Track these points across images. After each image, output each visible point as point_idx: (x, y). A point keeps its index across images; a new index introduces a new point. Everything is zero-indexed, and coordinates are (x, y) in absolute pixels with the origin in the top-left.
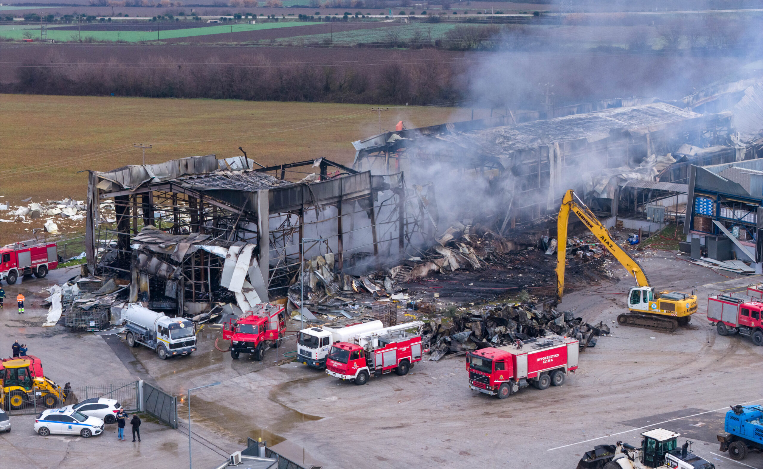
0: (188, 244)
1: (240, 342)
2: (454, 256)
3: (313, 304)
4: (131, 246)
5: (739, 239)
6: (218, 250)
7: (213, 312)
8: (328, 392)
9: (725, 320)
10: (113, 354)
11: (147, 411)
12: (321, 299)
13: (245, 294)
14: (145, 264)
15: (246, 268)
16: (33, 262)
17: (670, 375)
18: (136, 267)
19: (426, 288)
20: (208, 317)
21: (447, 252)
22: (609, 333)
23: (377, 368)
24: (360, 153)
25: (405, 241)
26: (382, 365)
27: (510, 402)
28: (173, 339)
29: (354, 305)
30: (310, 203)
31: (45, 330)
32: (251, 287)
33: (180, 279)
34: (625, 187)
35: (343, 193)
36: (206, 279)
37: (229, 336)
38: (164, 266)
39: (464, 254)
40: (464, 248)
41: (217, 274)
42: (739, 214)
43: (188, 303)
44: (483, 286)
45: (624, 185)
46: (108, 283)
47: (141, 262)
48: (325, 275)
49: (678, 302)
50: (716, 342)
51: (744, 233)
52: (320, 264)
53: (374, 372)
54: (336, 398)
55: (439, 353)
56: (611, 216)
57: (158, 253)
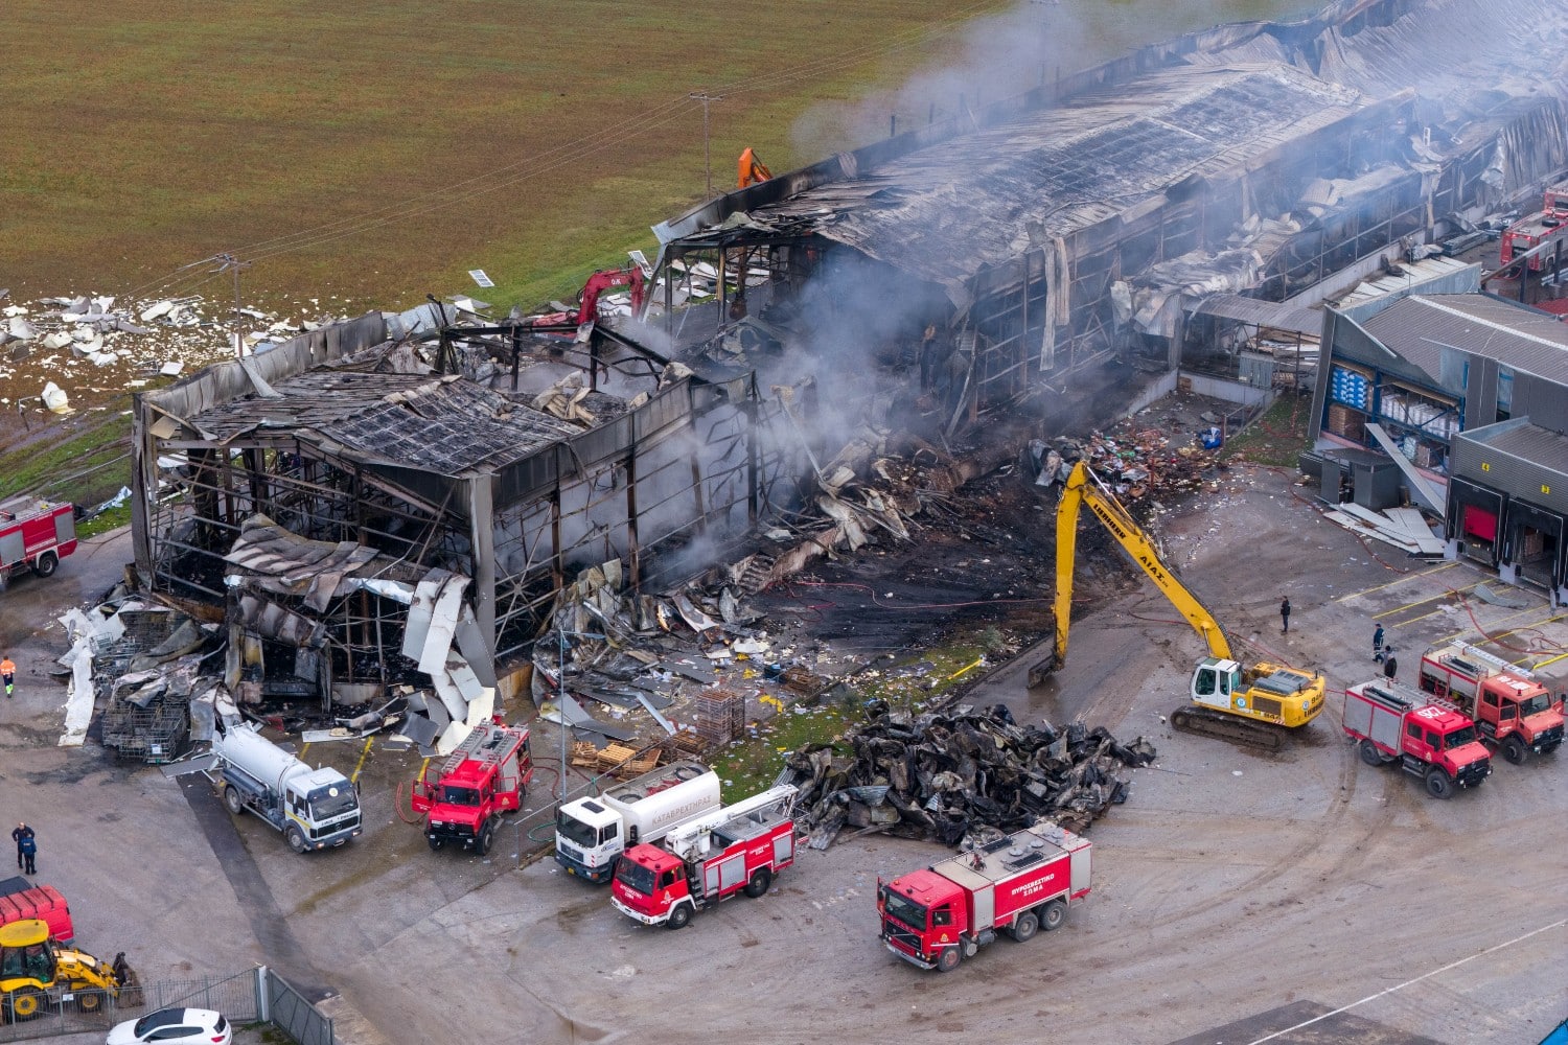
0: (336, 576)
1: (446, 824)
2: (856, 520)
3: (582, 672)
4: (225, 581)
5: (1415, 463)
6: (392, 589)
7: (391, 709)
8: (616, 953)
9: (1376, 737)
10: (201, 836)
11: (275, 1021)
12: (597, 655)
13: (451, 672)
14: (254, 617)
15: (451, 627)
16: (28, 550)
17: (1265, 895)
18: (237, 622)
19: (802, 609)
20: (379, 722)
21: (840, 512)
22: (1153, 758)
23: (708, 894)
24: (667, 250)
25: (760, 502)
26: (719, 887)
27: (960, 982)
28: (316, 820)
29: (661, 671)
30: (574, 474)
31: (64, 759)
32: (461, 660)
33: (322, 646)
34: (1197, 314)
35: (637, 439)
36: (373, 640)
37: (423, 807)
38: (291, 621)
39: (875, 513)
40: (876, 501)
41: (394, 635)
42: (1418, 415)
43: (339, 686)
44: (910, 599)
45: (1195, 308)
46: (181, 629)
47: (246, 612)
48: (604, 605)
49: (1288, 699)
50: (1359, 785)
51: (1426, 453)
52: (594, 584)
53: (703, 901)
54: (633, 971)
55: (826, 830)
56: (1167, 369)
57: (280, 595)
